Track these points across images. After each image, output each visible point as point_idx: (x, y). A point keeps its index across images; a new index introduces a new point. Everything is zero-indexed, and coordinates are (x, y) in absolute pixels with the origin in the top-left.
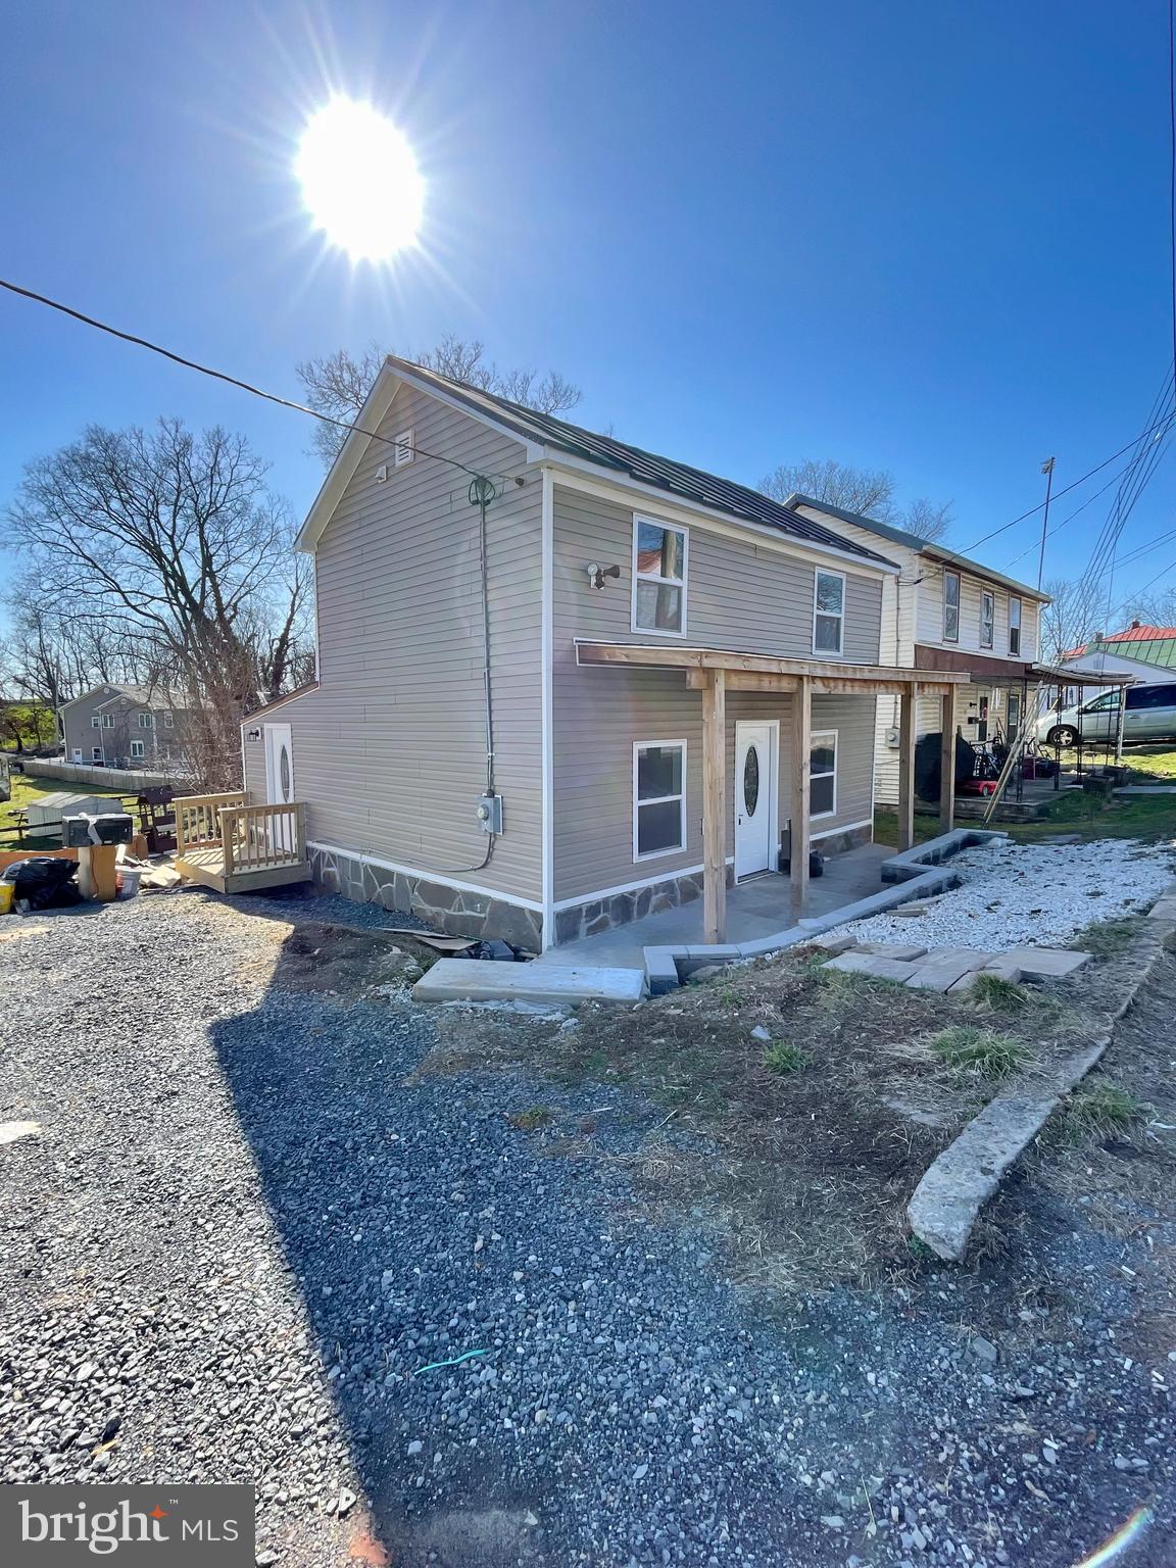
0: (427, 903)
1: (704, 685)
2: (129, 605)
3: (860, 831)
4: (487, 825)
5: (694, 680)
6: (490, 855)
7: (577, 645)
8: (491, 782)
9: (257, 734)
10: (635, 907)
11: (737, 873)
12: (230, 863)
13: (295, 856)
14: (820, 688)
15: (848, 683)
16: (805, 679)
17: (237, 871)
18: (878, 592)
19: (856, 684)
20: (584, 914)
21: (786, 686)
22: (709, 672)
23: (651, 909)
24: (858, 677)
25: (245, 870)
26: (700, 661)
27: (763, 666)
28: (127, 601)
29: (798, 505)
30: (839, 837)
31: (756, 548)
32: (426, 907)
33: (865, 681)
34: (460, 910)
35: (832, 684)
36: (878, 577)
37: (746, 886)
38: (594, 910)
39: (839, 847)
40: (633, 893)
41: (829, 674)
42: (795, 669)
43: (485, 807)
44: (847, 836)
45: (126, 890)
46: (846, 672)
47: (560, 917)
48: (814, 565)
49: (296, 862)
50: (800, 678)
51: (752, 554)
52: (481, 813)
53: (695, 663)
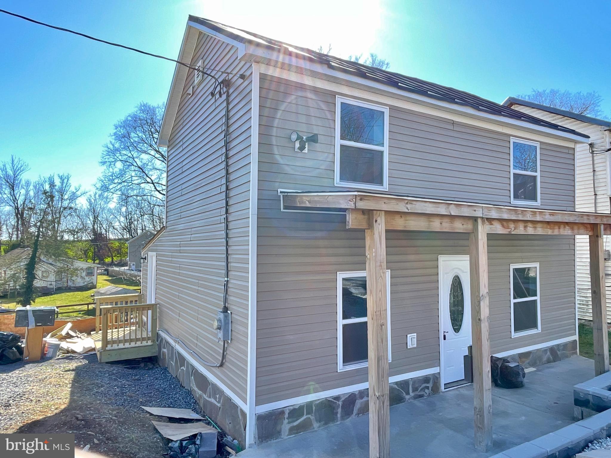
0: (197, 387)
1: (364, 226)
2: (157, 190)
3: (565, 346)
4: (221, 335)
5: (352, 221)
6: (224, 357)
7: (281, 195)
8: (226, 300)
9: (145, 258)
10: (340, 410)
11: (443, 382)
12: (105, 341)
13: (149, 339)
14: (498, 229)
15: (530, 225)
16: (479, 221)
17: (109, 347)
18: (571, 157)
19: (539, 225)
20: (286, 415)
21: (459, 226)
22: (368, 213)
23: (355, 411)
24: (538, 218)
25: (115, 346)
26: (355, 204)
27: (429, 209)
28: (155, 188)
29: (512, 104)
30: (545, 351)
31: (453, 123)
32: (196, 389)
33: (548, 223)
34: (210, 397)
35: (512, 226)
36: (571, 145)
37: (452, 392)
38: (295, 412)
39: (545, 359)
40: (337, 398)
41: (505, 216)
42: (466, 212)
43: (219, 320)
44: (552, 350)
45: (49, 355)
46: (524, 216)
47: (260, 418)
48: (510, 135)
49: (150, 343)
50: (475, 219)
51: (451, 127)
52: (216, 324)
53: (351, 205)
